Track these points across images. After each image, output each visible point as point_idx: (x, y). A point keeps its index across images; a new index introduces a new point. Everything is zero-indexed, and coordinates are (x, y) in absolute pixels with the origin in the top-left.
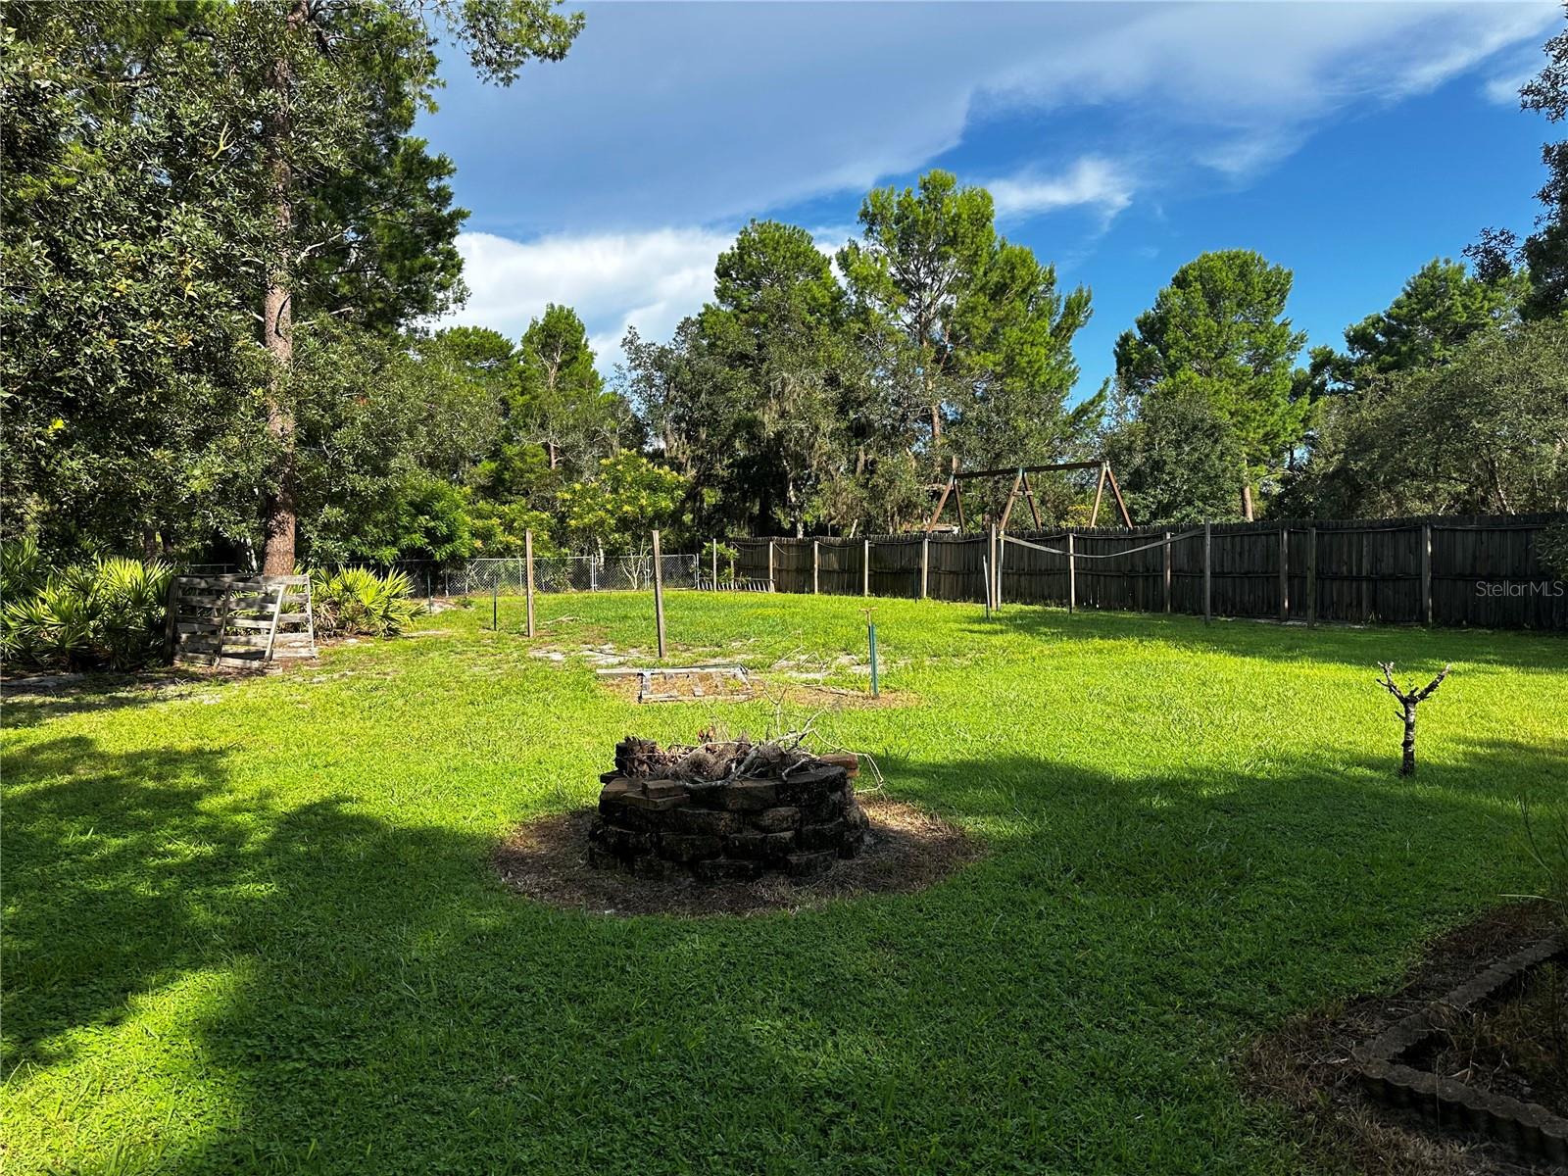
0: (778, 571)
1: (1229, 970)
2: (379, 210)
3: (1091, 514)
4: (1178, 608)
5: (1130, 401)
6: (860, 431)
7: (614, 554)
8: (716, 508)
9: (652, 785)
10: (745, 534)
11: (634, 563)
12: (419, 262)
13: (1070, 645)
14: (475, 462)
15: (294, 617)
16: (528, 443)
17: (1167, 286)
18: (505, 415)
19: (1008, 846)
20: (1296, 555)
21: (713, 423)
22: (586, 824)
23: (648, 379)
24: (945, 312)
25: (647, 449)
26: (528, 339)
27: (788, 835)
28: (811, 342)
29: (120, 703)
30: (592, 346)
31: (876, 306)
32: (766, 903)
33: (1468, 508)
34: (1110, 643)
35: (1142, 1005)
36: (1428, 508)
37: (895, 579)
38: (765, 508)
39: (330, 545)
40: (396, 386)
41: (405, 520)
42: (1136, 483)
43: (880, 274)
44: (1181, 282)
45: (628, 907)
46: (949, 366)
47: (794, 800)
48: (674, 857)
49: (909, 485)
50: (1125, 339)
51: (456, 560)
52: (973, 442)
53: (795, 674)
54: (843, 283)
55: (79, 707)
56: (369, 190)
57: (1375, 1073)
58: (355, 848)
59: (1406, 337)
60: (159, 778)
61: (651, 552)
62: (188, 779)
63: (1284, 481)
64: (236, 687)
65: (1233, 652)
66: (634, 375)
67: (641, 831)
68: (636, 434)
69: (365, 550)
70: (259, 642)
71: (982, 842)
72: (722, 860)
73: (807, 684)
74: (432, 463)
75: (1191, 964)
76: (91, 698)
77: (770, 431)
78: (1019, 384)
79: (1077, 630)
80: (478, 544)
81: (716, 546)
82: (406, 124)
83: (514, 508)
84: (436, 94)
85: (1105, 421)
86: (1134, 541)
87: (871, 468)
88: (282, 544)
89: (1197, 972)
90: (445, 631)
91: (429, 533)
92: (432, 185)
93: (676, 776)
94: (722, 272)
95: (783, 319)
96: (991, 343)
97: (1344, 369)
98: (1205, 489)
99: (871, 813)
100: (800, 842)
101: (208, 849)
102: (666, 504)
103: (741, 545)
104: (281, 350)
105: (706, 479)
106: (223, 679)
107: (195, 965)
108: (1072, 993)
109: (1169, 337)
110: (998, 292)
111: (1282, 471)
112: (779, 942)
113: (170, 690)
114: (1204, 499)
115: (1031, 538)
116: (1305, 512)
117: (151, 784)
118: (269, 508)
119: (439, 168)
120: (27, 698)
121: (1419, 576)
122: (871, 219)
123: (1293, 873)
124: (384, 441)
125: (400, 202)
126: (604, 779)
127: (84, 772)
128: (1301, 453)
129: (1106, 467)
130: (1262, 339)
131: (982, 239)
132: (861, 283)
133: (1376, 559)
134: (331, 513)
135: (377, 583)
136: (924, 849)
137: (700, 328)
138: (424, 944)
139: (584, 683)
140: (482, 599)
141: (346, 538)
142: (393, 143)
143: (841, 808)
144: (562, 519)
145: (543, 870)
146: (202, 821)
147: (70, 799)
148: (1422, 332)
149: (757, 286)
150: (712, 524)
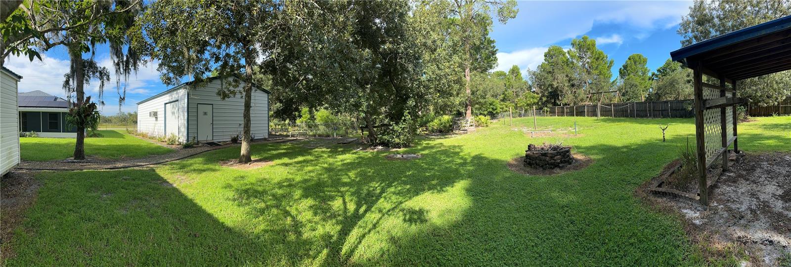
0: (558, 113)
1: (634, 177)
2: (483, 51)
3: (616, 101)
4: (631, 117)
5: (622, 80)
6: (573, 85)
7: (526, 111)
8: (545, 101)
9: (535, 152)
10: (551, 106)
11: (530, 112)
12: (490, 60)
13: (613, 124)
14: (500, 95)
15: (472, 124)
16: (510, 91)
17: (627, 59)
18: (505, 86)
19: (599, 160)
20: (650, 107)
21: (544, 85)
22: (523, 159)
23: (532, 77)
24: (588, 63)
25: (532, 91)
26: (509, 72)
27: (559, 161)
28: (563, 69)
29: (446, 138)
30: (521, 72)
31: (575, 61)
32: (555, 173)
33: (676, 99)
34: (619, 123)
35: (619, 185)
36: (670, 99)
37: (580, 113)
38: (555, 101)
39: (477, 111)
40: (487, 83)
41: (489, 106)
42: (623, 95)
43: (575, 55)
44: (629, 59)
45: (531, 174)
46: (589, 73)
47: (560, 154)
48: (539, 165)
49: (582, 96)
50: (621, 69)
51: (497, 113)
52: (594, 87)
53: (561, 132)
54: (569, 57)
55: (440, 138)
56: (481, 48)
57: (653, 190)
58: (485, 162)
59: (666, 71)
60: (453, 149)
61: (533, 110)
62: (457, 150)
63: (649, 95)
64: (463, 135)
65: (640, 124)
66: (529, 77)
67: (533, 160)
68: (530, 87)
69: (482, 112)
70: (466, 128)
71: (594, 160)
72: (547, 166)
73: (563, 133)
74: (493, 96)
75: (627, 177)
76: (442, 137)
77: (555, 86)
78: (602, 77)
79: (613, 121)
80: (501, 110)
81: (545, 108)
82: (487, 34)
83: (508, 103)
84: (492, 28)
85: (618, 84)
86: (623, 105)
87: (575, 92)
88: (469, 112)
89: (629, 178)
90: (496, 126)
91: (492, 108)
92: (492, 45)
93: (539, 151)
94: (545, 56)
95: (557, 64)
96: (597, 68)
97: (657, 76)
98: (635, 96)
99: (574, 156)
100: (561, 162)
101: (462, 161)
102: (536, 101)
103: (551, 108)
104: (468, 78)
105: (543, 96)
106: (461, 134)
107: (462, 179)
108: (608, 184)
109: (628, 69)
110: (598, 59)
111: (648, 93)
112: (557, 180)
113: (453, 136)
114: (635, 98)
115: (605, 105)
116: (652, 100)
117: (452, 151)
118: (467, 106)
119: (493, 42)
120: (433, 137)
121: (668, 110)
122: (573, 45)
123: (645, 159)
124: (485, 92)
125: (487, 49)
126: (526, 151)
127: (443, 148)
128: (651, 90)
129: (618, 92)
130: (643, 70)
131: (594, 48)
132: (572, 57)
133: (662, 108)
134: (477, 106)
135: (484, 118)
136: (584, 162)
137: (542, 67)
138: (497, 178)
139: (522, 134)
140: (502, 120)
141: (479, 110)
142: (485, 38)
143: (569, 156)
144: (516, 105)
145: (516, 167)
146: (460, 157)
147: (441, 152)
148: (668, 70)
149: (552, 58)
150: (545, 104)
